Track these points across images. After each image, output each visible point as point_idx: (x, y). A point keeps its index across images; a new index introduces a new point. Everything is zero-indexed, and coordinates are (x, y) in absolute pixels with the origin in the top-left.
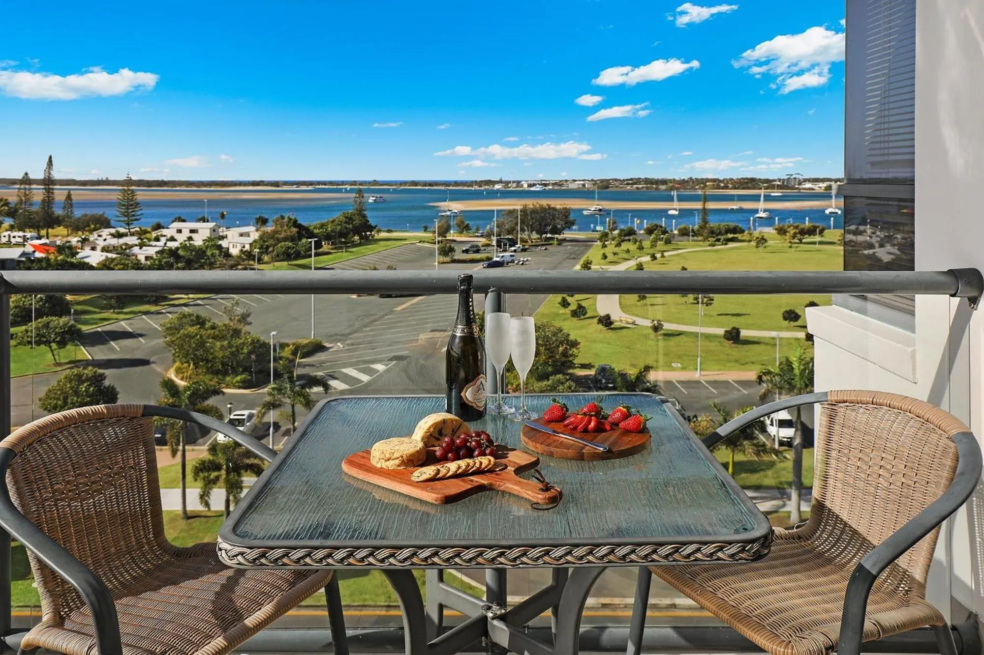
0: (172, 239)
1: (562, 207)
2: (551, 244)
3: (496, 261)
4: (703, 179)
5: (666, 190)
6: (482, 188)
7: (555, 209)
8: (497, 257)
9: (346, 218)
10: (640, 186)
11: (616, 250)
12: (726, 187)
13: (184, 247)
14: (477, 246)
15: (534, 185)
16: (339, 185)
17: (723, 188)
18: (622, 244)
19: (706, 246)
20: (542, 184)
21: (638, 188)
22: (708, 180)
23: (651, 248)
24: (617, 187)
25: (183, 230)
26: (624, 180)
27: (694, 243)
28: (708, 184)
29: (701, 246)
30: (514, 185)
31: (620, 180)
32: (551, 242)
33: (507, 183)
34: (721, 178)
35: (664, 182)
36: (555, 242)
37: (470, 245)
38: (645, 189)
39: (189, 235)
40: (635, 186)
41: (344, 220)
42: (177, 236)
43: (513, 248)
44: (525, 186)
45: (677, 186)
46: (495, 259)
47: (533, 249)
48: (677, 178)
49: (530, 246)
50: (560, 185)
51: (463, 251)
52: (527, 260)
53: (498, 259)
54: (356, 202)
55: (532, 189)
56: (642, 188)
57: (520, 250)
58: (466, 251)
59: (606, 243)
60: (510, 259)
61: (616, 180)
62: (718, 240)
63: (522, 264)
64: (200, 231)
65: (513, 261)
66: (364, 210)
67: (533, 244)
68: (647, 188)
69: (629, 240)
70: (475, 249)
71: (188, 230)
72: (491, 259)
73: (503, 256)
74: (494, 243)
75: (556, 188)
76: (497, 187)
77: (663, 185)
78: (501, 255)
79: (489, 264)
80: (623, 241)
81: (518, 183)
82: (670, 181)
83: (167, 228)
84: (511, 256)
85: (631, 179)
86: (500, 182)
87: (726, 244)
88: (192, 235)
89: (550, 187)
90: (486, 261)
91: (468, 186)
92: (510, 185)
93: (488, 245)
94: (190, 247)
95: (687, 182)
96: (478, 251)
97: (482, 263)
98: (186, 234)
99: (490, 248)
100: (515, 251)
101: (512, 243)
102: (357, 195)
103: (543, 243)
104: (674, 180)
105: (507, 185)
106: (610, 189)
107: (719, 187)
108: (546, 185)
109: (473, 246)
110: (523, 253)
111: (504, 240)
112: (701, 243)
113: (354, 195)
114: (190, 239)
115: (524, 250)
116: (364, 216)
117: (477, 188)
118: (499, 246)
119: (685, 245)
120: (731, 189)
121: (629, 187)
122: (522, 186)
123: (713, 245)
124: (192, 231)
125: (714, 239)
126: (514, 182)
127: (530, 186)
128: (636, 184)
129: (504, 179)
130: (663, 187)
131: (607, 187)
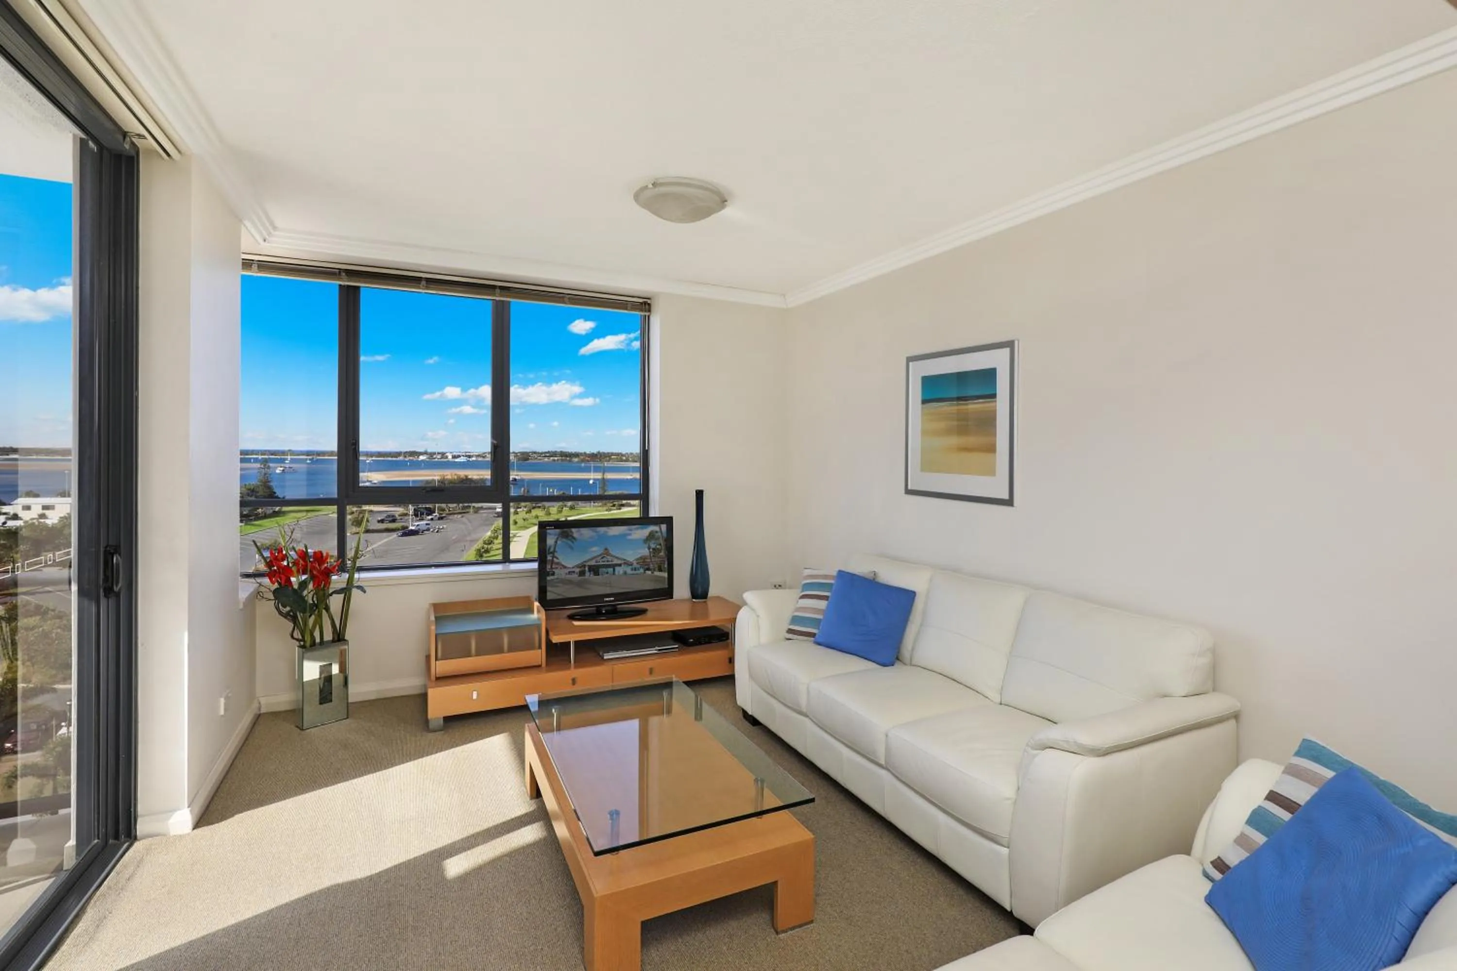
0: (15, 517)
1: (478, 477)
2: (468, 512)
3: (412, 530)
4: (608, 453)
5: (578, 462)
6: (407, 459)
7: (471, 480)
8: (413, 525)
9: (249, 489)
10: (556, 458)
11: (527, 516)
12: (627, 460)
13: (30, 525)
14: (393, 516)
15: (459, 456)
16: (247, 455)
17: (625, 461)
18: (532, 510)
19: (604, 511)
20: (466, 456)
21: (554, 460)
22: (613, 454)
23: (557, 513)
24: (536, 459)
25: (33, 507)
26: (542, 453)
27: (595, 509)
28: (613, 457)
29: (600, 511)
30: (439, 457)
31: (539, 453)
32: (467, 510)
33: (431, 455)
34: (624, 453)
35: (577, 455)
36: (471, 510)
37: (385, 515)
38: (560, 462)
39: (41, 511)
40: (552, 458)
41: (247, 491)
42: (21, 513)
43: (430, 517)
44: (450, 457)
45: (587, 458)
46: (411, 528)
47: (451, 517)
48: (588, 452)
49: (447, 514)
50: (484, 457)
51: (379, 521)
52: (443, 528)
53: (413, 528)
54: (260, 473)
55: (457, 460)
56: (558, 460)
57: (437, 518)
58: (382, 521)
59: (518, 510)
60: (425, 527)
61: (535, 453)
62: (614, 506)
63: (437, 532)
64: (57, 506)
65: (428, 530)
66: (269, 482)
67: (451, 512)
68: (562, 460)
69: (539, 507)
70: (391, 519)
71: (40, 507)
72: (407, 527)
73: (418, 525)
74: (411, 512)
75: (480, 459)
76: (422, 458)
77: (576, 457)
78: (416, 524)
79: (403, 533)
80: (534, 508)
81: (443, 455)
82: (581, 454)
83: (10, 505)
84: (427, 524)
85: (549, 452)
86: (425, 453)
87: (620, 509)
88: (45, 511)
89: (474, 459)
90: (401, 530)
91: (392, 457)
92: (435, 456)
93: (406, 515)
94: (39, 526)
95: (596, 455)
96: (394, 521)
97: (396, 533)
98: (36, 510)
99: (406, 518)
100: (432, 519)
101: (429, 512)
102: (262, 466)
103: (460, 511)
104: (585, 453)
105: (432, 456)
106: (530, 461)
107: (622, 461)
108: (470, 457)
109: (389, 516)
110: (441, 521)
111: (422, 510)
112: (600, 508)
113: (258, 465)
114: (42, 516)
115: (441, 518)
116: (269, 488)
117: (401, 458)
118: (416, 515)
119: (587, 511)
120: (630, 461)
121: (546, 459)
122: (447, 457)
123: (610, 510)
124: (45, 507)
125: (611, 505)
126: (439, 453)
127: (454, 457)
128: (552, 456)
129: (429, 451)
130: (576, 460)
131: (528, 459)
